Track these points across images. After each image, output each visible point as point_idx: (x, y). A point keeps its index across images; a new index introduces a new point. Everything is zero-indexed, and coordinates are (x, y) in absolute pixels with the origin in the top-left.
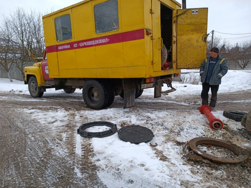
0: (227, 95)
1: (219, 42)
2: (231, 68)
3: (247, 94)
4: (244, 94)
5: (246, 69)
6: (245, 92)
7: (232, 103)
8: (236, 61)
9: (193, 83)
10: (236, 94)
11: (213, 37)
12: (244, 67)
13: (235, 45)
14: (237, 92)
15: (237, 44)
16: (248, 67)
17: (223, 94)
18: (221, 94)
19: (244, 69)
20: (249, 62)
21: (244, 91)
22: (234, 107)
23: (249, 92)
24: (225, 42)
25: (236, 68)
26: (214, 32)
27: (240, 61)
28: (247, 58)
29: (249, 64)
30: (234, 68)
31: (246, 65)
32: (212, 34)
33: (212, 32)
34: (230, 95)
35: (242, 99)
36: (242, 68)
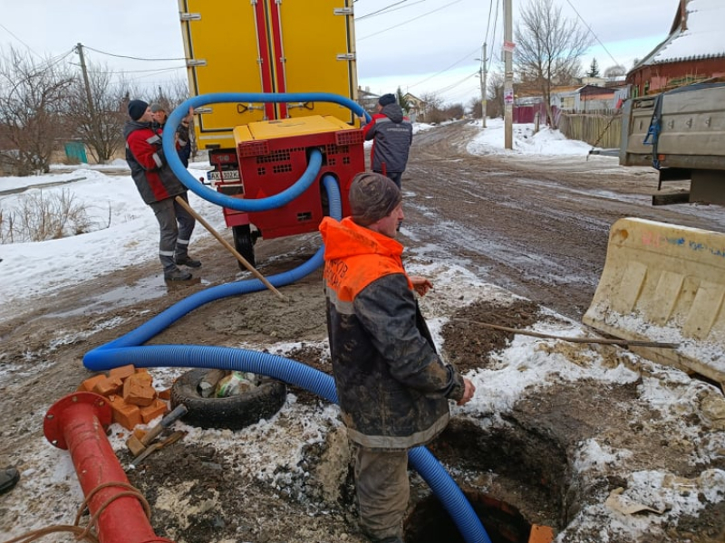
1: (105, 81)
9: (40, 235)
11: (83, 66)
13: (155, 93)
15: (160, 88)
24: (124, 84)
26: (85, 51)
32: (78, 56)
33: (77, 50)
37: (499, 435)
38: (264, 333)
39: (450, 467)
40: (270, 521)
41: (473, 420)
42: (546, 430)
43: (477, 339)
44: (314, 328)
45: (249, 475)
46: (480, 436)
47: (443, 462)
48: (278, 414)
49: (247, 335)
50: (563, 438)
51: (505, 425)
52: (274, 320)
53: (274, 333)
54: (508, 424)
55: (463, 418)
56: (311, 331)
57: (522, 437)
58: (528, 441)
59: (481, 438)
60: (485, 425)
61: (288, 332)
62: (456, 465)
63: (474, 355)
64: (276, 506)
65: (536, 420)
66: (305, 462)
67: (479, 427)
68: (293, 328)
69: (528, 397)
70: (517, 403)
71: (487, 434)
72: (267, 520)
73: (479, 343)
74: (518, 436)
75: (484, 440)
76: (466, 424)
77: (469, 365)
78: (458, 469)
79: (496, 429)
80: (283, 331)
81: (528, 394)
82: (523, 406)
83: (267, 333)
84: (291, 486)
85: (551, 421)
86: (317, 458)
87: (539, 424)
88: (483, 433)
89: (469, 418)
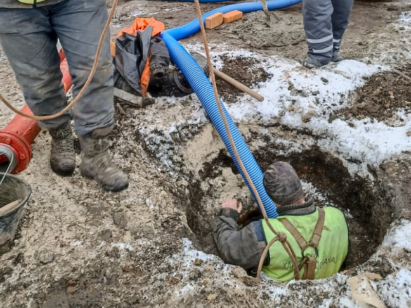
37: (361, 183)
38: (243, 40)
39: (316, 191)
40: (123, 160)
41: (344, 160)
42: (392, 197)
43: (391, 93)
44: (281, 46)
45: (136, 127)
46: (346, 177)
47: (313, 184)
48: (188, 96)
49: (232, 38)
50: (399, 210)
51: (368, 176)
52: (253, 32)
53: (249, 42)
54: (372, 178)
55: (336, 156)
56: (276, 48)
57: (375, 193)
58: (379, 199)
59: (346, 179)
60: (352, 169)
61: (259, 44)
62: (324, 192)
63: (378, 106)
64: (134, 153)
65: (390, 184)
66: (178, 135)
67: (346, 169)
68: (264, 41)
69: (398, 161)
70: (385, 162)
71: (351, 179)
72: (121, 158)
73: (392, 97)
74: (374, 191)
75: (347, 182)
76: (337, 161)
77: (369, 112)
78: (323, 196)
79: (359, 177)
80: (255, 42)
81: (401, 158)
82: (389, 166)
83: (244, 40)
84: (158, 145)
85: (402, 190)
86: (190, 135)
87: (390, 188)
88: (348, 175)
89: (341, 157)
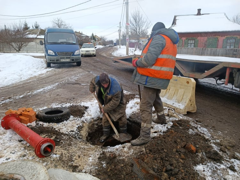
0: (21, 85)
2: (6, 51)
3: (41, 79)
4: (37, 80)
5: (21, 51)
6: (37, 78)
7: (33, 95)
8: (10, 44)
10: (30, 82)
12: (19, 50)
14: (30, 79)
16: (23, 50)
17: (16, 84)
18: (13, 84)
19: (20, 51)
20: (23, 45)
21: (35, 77)
22: (38, 100)
23: (41, 77)
25: (11, 51)
27: (13, 44)
28: (20, 41)
29: (23, 47)
30: (8, 51)
31: (21, 48)
34: (23, 84)
35: (39, 86)
36: (17, 51)
66: (78, 130)
70: (130, 116)
74: (130, 124)
81: (133, 114)
84: (75, 135)
85: (138, 119)
87: (135, 120)
